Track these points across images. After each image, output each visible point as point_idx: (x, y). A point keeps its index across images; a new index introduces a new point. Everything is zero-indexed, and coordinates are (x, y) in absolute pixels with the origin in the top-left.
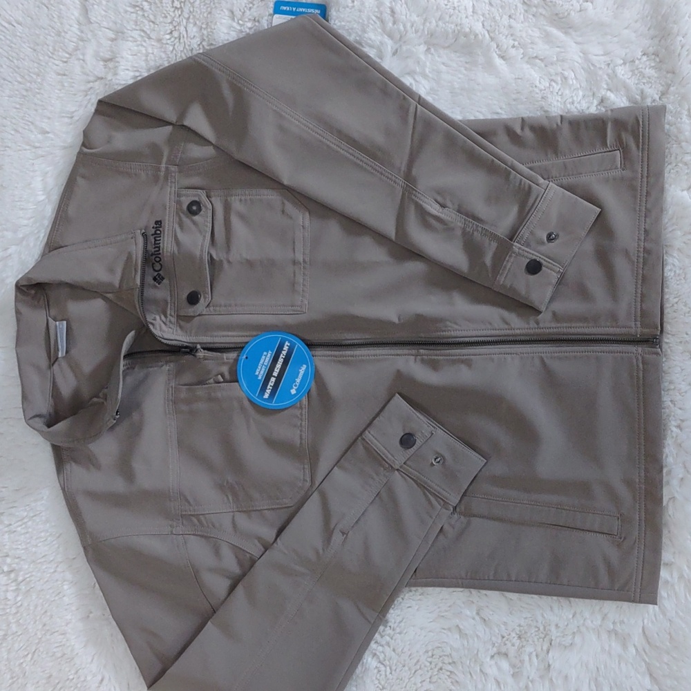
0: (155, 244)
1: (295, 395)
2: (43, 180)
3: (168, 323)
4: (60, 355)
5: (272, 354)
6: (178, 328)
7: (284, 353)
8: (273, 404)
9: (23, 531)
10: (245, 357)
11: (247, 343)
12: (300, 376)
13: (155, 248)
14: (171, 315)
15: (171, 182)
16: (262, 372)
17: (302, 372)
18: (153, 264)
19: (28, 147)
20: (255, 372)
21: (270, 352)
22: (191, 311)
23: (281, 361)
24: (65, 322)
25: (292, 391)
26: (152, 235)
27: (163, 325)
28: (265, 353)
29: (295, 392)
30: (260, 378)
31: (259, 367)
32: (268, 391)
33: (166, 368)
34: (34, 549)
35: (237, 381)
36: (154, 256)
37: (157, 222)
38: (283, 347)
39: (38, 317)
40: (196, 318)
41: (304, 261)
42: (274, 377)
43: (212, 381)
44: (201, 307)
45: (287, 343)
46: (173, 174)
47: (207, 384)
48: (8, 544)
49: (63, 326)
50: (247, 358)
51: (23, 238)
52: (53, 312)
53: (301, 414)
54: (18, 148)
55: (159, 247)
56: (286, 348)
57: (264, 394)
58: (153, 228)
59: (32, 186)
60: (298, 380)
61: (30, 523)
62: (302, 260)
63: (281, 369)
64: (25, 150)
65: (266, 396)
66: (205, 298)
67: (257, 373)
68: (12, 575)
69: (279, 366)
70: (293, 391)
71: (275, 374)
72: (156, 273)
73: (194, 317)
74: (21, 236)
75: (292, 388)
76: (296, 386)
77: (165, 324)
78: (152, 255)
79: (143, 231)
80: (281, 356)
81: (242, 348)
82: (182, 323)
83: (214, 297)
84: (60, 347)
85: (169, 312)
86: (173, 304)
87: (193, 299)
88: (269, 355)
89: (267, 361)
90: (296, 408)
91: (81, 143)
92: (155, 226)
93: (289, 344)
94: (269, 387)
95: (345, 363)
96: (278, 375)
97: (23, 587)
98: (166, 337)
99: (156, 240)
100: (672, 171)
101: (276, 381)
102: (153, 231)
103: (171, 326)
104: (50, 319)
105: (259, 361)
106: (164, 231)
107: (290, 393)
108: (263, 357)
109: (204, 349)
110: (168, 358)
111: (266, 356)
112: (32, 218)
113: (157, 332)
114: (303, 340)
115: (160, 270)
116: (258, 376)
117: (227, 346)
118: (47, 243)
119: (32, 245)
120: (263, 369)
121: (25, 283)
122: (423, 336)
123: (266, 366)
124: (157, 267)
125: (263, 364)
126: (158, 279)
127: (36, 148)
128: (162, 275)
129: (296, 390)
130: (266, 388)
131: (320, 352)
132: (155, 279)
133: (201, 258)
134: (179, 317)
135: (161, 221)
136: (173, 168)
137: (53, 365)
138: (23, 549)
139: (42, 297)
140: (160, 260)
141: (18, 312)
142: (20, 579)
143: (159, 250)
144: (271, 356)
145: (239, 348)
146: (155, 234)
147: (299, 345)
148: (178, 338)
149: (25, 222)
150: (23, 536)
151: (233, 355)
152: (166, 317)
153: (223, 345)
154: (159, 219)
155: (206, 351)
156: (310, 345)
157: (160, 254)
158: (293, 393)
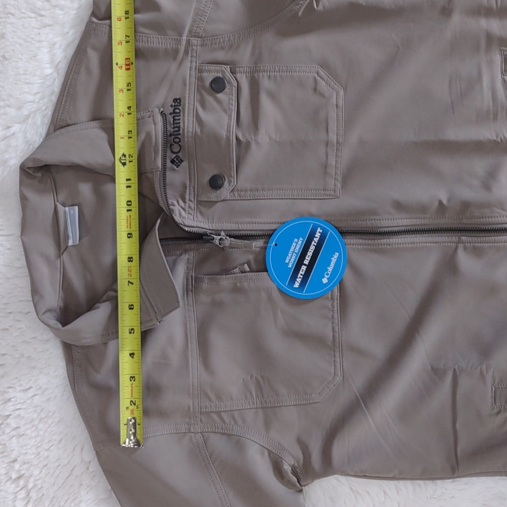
0: (174, 124)
1: (327, 284)
2: (50, 51)
3: (187, 209)
4: (70, 243)
5: (303, 241)
6: (199, 215)
7: (316, 240)
8: (304, 294)
9: (33, 435)
10: (274, 243)
11: (274, 230)
12: (332, 264)
13: (174, 128)
14: (190, 200)
15: (192, 56)
16: (292, 260)
17: (334, 260)
18: (171, 145)
19: (33, 15)
20: (285, 260)
21: (301, 239)
22: (213, 196)
23: (312, 248)
24: (77, 208)
25: (323, 280)
26: (171, 114)
27: (183, 213)
28: (296, 240)
29: (327, 281)
30: (290, 266)
31: (290, 255)
32: (299, 280)
33: (185, 257)
35: (266, 271)
36: (173, 137)
37: (175, 100)
38: (315, 233)
39: (45, 203)
40: (218, 204)
41: (338, 143)
42: (305, 265)
43: (237, 270)
44: (225, 192)
45: (319, 230)
46: (195, 48)
47: (231, 274)
48: (16, 449)
49: (74, 212)
50: (276, 245)
51: (28, 116)
52: (61, 197)
53: (332, 305)
55: (179, 127)
56: (318, 235)
57: (294, 283)
58: (171, 106)
59: (37, 57)
60: (330, 269)
61: (41, 426)
62: (336, 141)
63: (312, 257)
64: (31, 18)
65: (297, 285)
66: (230, 182)
67: (287, 261)
68: (22, 483)
69: (310, 254)
70: (325, 281)
71: (306, 262)
72: (175, 155)
73: (216, 202)
74: (26, 113)
75: (324, 277)
76: (327, 274)
77: (184, 209)
78: (171, 135)
79: (162, 109)
80: (313, 243)
81: (270, 236)
82: (202, 209)
83: (239, 183)
84: (70, 235)
85: (187, 197)
86: (192, 189)
87: (215, 183)
88: (300, 242)
89: (297, 248)
90: (327, 298)
91: (90, 13)
92: (174, 104)
93: (321, 231)
94: (299, 276)
95: (381, 251)
96: (309, 263)
97: (33, 495)
98: (186, 223)
99: (174, 120)
101: (306, 269)
102: (171, 110)
103: (191, 212)
104: (58, 204)
105: (290, 249)
106: (184, 109)
107: (322, 281)
108: (294, 244)
109: (230, 237)
110: (187, 246)
111: (297, 243)
112: (38, 93)
113: (177, 218)
114: (336, 227)
115: (179, 152)
116: (288, 264)
117: (253, 233)
118: (52, 122)
120: (294, 257)
121: (31, 165)
122: (467, 222)
123: (297, 254)
124: (176, 148)
125: (294, 252)
126: (177, 162)
127: (42, 16)
128: (181, 157)
129: (328, 279)
130: (296, 277)
131: (351, 240)
132: (173, 162)
133: (228, 139)
134: (199, 203)
135: (180, 99)
136: (194, 41)
137: (62, 254)
138: (33, 454)
139: (49, 181)
140: (180, 141)
141: (23, 199)
142: (31, 485)
143: (179, 130)
144: (302, 244)
145: (267, 236)
146: (174, 112)
147: (332, 232)
148: (199, 225)
149: (31, 98)
150: (33, 440)
151: (259, 243)
152: (185, 202)
153: (248, 233)
154: (178, 97)
155: (232, 239)
156: (343, 233)
157: (179, 134)
158: (324, 282)
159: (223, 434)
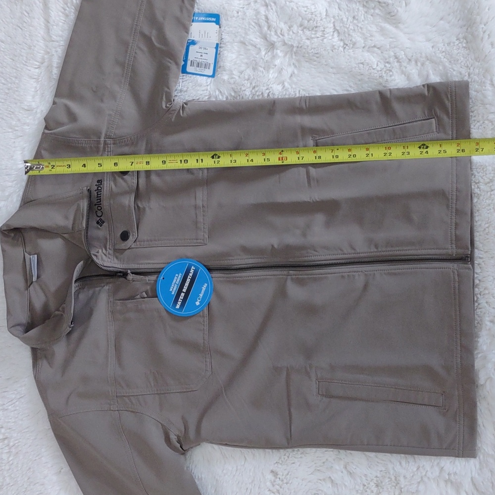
0: (97, 197)
1: (199, 306)
2: (22, 153)
3: (107, 255)
4: (34, 280)
5: (182, 276)
6: (115, 259)
7: (191, 275)
8: (183, 313)
9: (13, 409)
10: (162, 278)
11: (163, 268)
12: (203, 292)
13: (97, 200)
14: (109, 249)
15: (108, 152)
16: (175, 289)
17: (204, 289)
18: (96, 212)
19: (10, 130)
20: (170, 289)
21: (180, 274)
22: (124, 245)
23: (188, 281)
24: (36, 255)
25: (196, 303)
26: (95, 190)
27: (104, 256)
28: (177, 275)
29: (199, 304)
30: (173, 293)
31: (173, 285)
32: (179, 303)
33: (106, 288)
34: (20, 422)
35: (157, 297)
36: (97, 206)
37: (98, 181)
38: (190, 270)
39: (18, 252)
41: (203, 206)
42: (184, 292)
43: (139, 296)
44: (130, 242)
45: (193, 268)
46: (109, 146)
47: (135, 299)
48: (3, 418)
49: (35, 258)
50: (163, 278)
51: (9, 196)
52: (28, 249)
53: (204, 321)
54: (4, 131)
55: (100, 199)
56: (192, 271)
57: (176, 306)
58: (96, 185)
59: (14, 158)
60: (201, 295)
61: (17, 403)
62: (202, 205)
63: (188, 287)
64: (9, 132)
65: (178, 307)
66: (133, 235)
67: (171, 290)
68: (6, 442)
69: (187, 284)
70: (198, 303)
71: (184, 290)
72: (99, 218)
73: (126, 250)
74: (7, 194)
75: (197, 301)
76: (199, 299)
77: (105, 255)
78: (95, 205)
79: (89, 188)
80: (189, 277)
81: (160, 272)
82: (117, 254)
83: (139, 235)
84: (33, 274)
85: (108, 247)
86: (111, 241)
87: (125, 236)
88: (180, 276)
89: (178, 281)
90: (200, 316)
91: (44, 126)
92: (97, 184)
93: (194, 268)
94: (180, 300)
95: (235, 282)
96: (186, 291)
97: (13, 450)
98: (105, 265)
99: (98, 194)
100: (480, 127)
101: (185, 295)
102: (96, 188)
103: (110, 256)
104: (25, 253)
105: (173, 281)
106: (103, 187)
107: (196, 304)
108: (176, 278)
109: (132, 273)
110: (108, 280)
111: (177, 277)
112: (14, 181)
113: (99, 261)
114: (205, 266)
115: (101, 216)
116: (172, 292)
117: (149, 271)
118: (22, 199)
119: (15, 200)
120: (175, 287)
121: (5, 229)
122: (291, 260)
123: (178, 284)
124: (99, 214)
125: (175, 283)
126: (100, 223)
127: (16, 130)
128: (103, 220)
129: (200, 302)
130: (178, 301)
131: (216, 274)
132: (98, 223)
133: (129, 206)
134: (115, 250)
135: (101, 180)
136: (109, 141)
137: (29, 287)
138: (13, 422)
139: (20, 238)
140: (101, 209)
141: (3, 251)
142: (11, 444)
143: (100, 201)
144: (181, 277)
145: (157, 272)
146: (98, 190)
147: (202, 269)
148: (114, 265)
149: (10, 184)
150: (13, 413)
151: (153, 278)
152: (106, 250)
153: (143, 270)
154: (100, 179)
155: (134, 275)
156: (210, 270)
157: (101, 204)
158: (197, 305)
159: (132, 412)
